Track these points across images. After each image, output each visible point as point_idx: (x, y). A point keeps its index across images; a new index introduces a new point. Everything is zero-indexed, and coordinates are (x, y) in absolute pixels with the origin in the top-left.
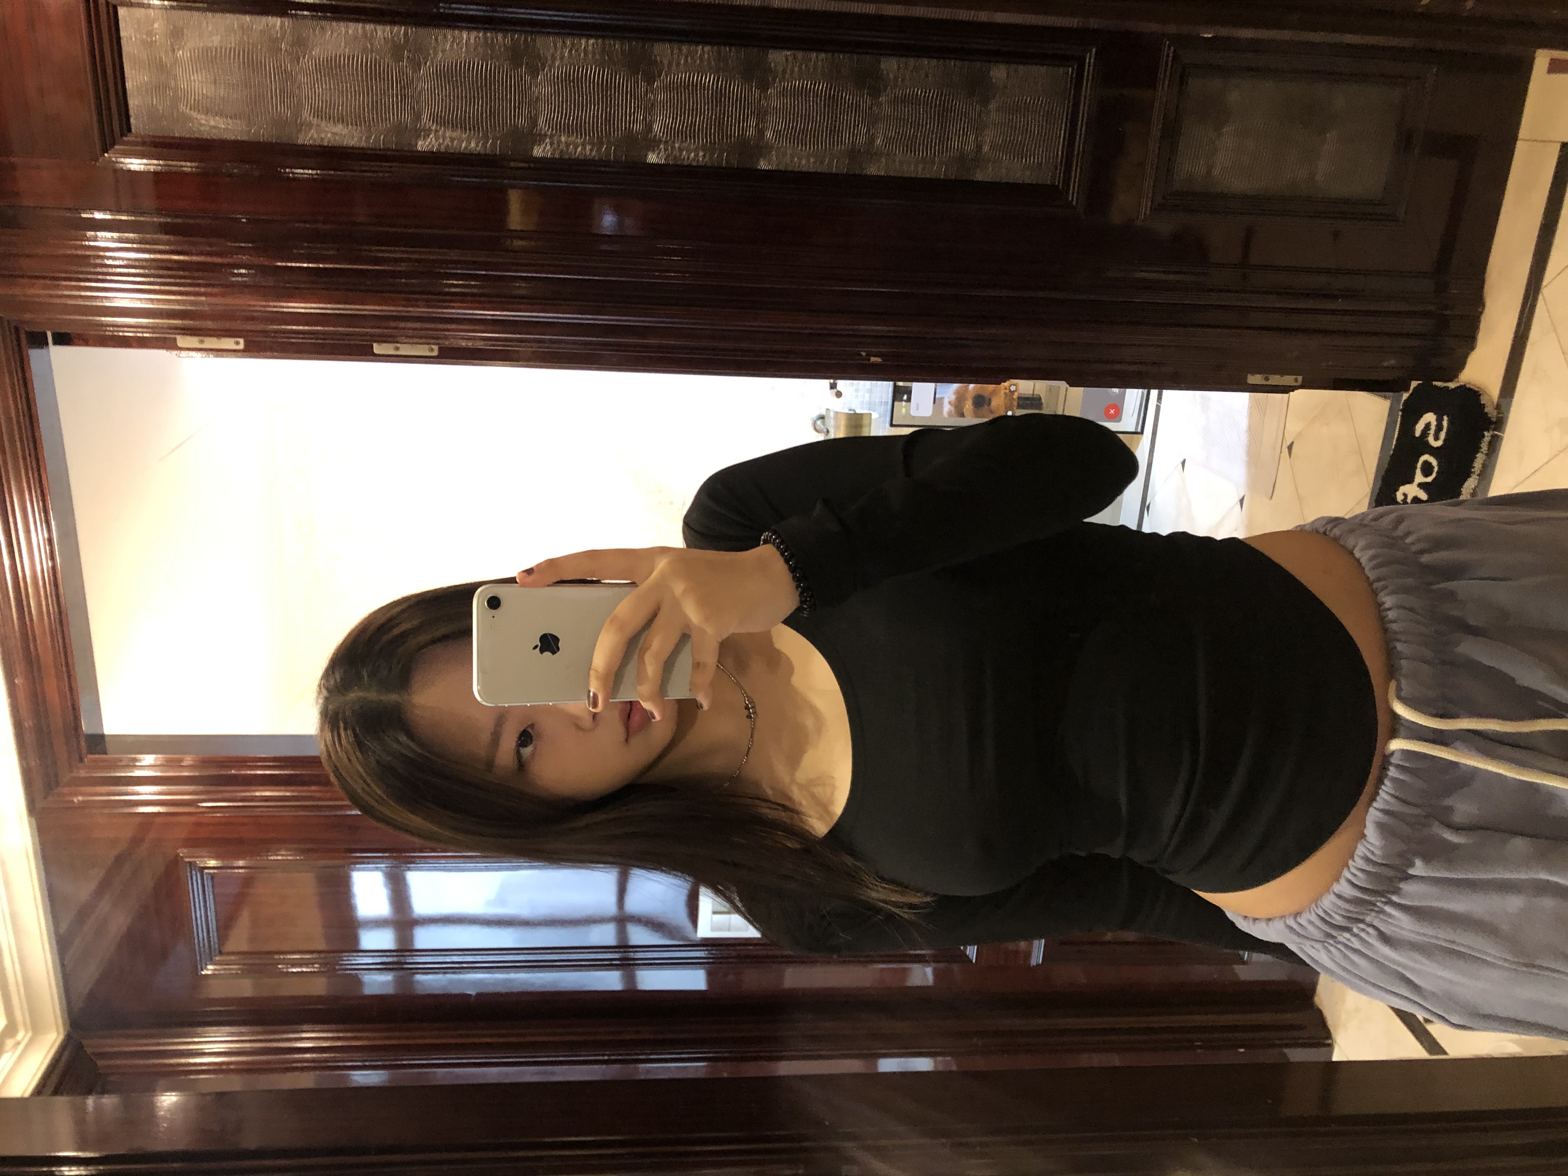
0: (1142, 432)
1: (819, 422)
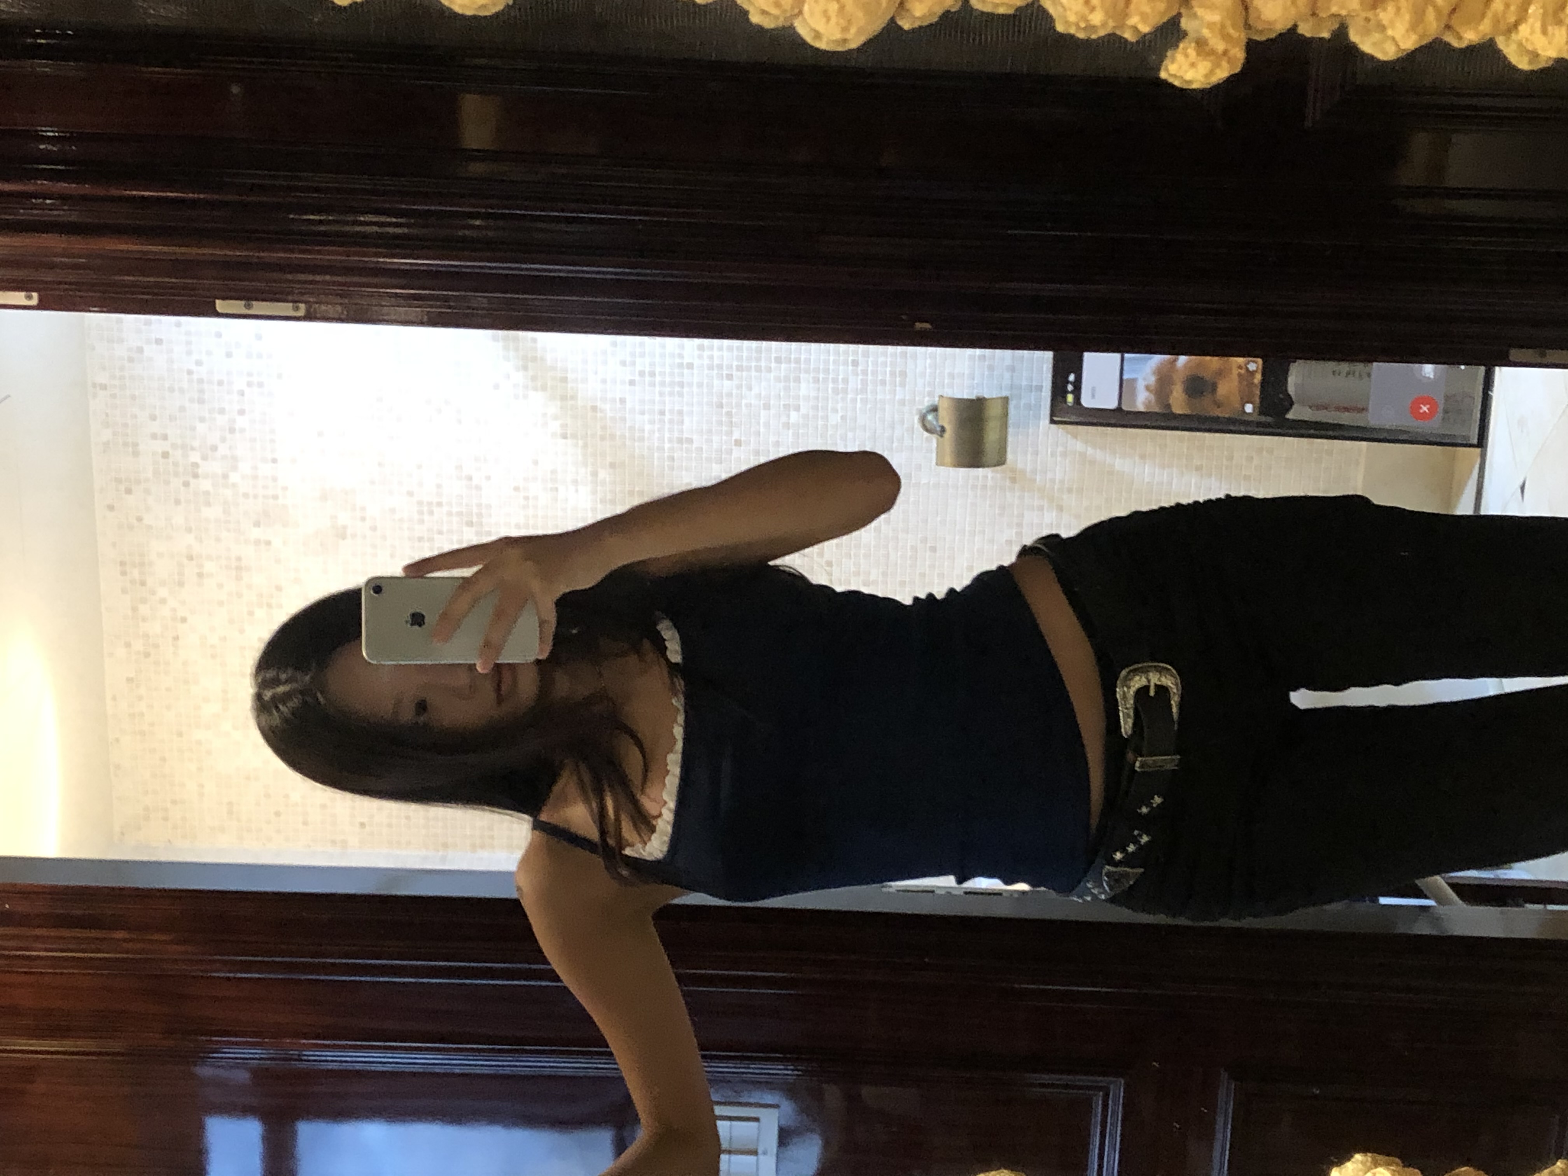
1: (930, 417)
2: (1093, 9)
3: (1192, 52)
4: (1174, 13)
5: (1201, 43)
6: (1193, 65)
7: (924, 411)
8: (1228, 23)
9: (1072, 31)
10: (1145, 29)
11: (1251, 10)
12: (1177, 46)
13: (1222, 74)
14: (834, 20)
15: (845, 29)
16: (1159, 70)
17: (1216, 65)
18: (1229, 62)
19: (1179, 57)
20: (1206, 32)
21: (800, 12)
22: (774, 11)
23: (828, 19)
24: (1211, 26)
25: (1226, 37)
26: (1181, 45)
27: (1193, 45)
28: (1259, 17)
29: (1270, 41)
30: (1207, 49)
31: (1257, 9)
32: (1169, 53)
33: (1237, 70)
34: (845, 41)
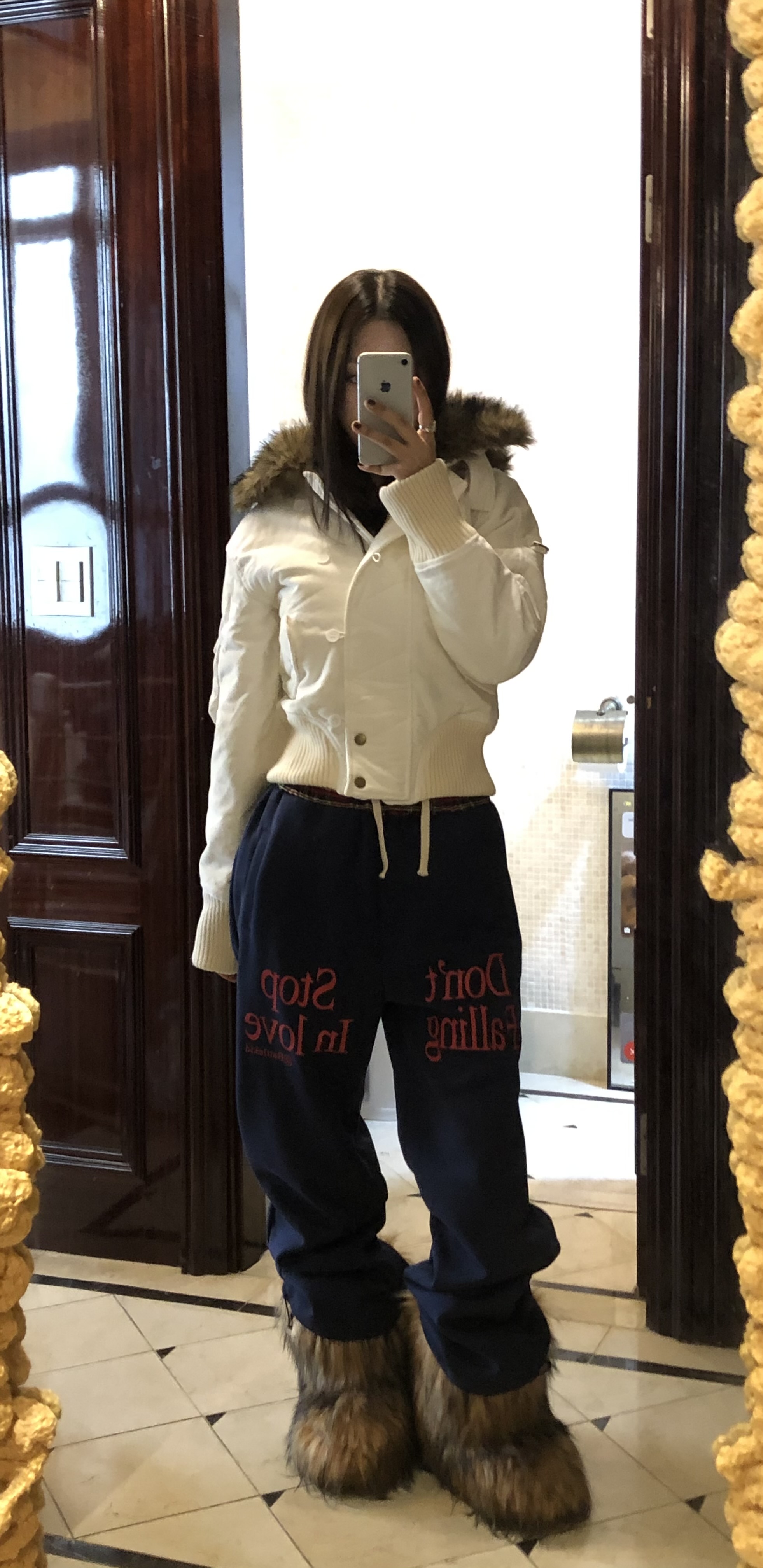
0: (610, 1087)
1: (612, 705)
2: (744, 804)
3: (721, 867)
4: (745, 855)
5: (726, 873)
6: (712, 869)
7: (617, 701)
8: (739, 888)
9: (732, 794)
10: (734, 838)
11: (748, 903)
12: (724, 858)
13: (708, 886)
14: (731, 643)
15: (726, 650)
16: (711, 848)
17: (712, 882)
18: (715, 891)
19: (716, 860)
20: (733, 875)
21: (736, 621)
22: (735, 605)
23: (731, 639)
24: (737, 878)
25: (730, 888)
26: (725, 861)
27: (725, 868)
28: (744, 908)
29: (731, 917)
30: (723, 877)
31: (749, 906)
32: (721, 855)
33: (711, 896)
34: (719, 651)
